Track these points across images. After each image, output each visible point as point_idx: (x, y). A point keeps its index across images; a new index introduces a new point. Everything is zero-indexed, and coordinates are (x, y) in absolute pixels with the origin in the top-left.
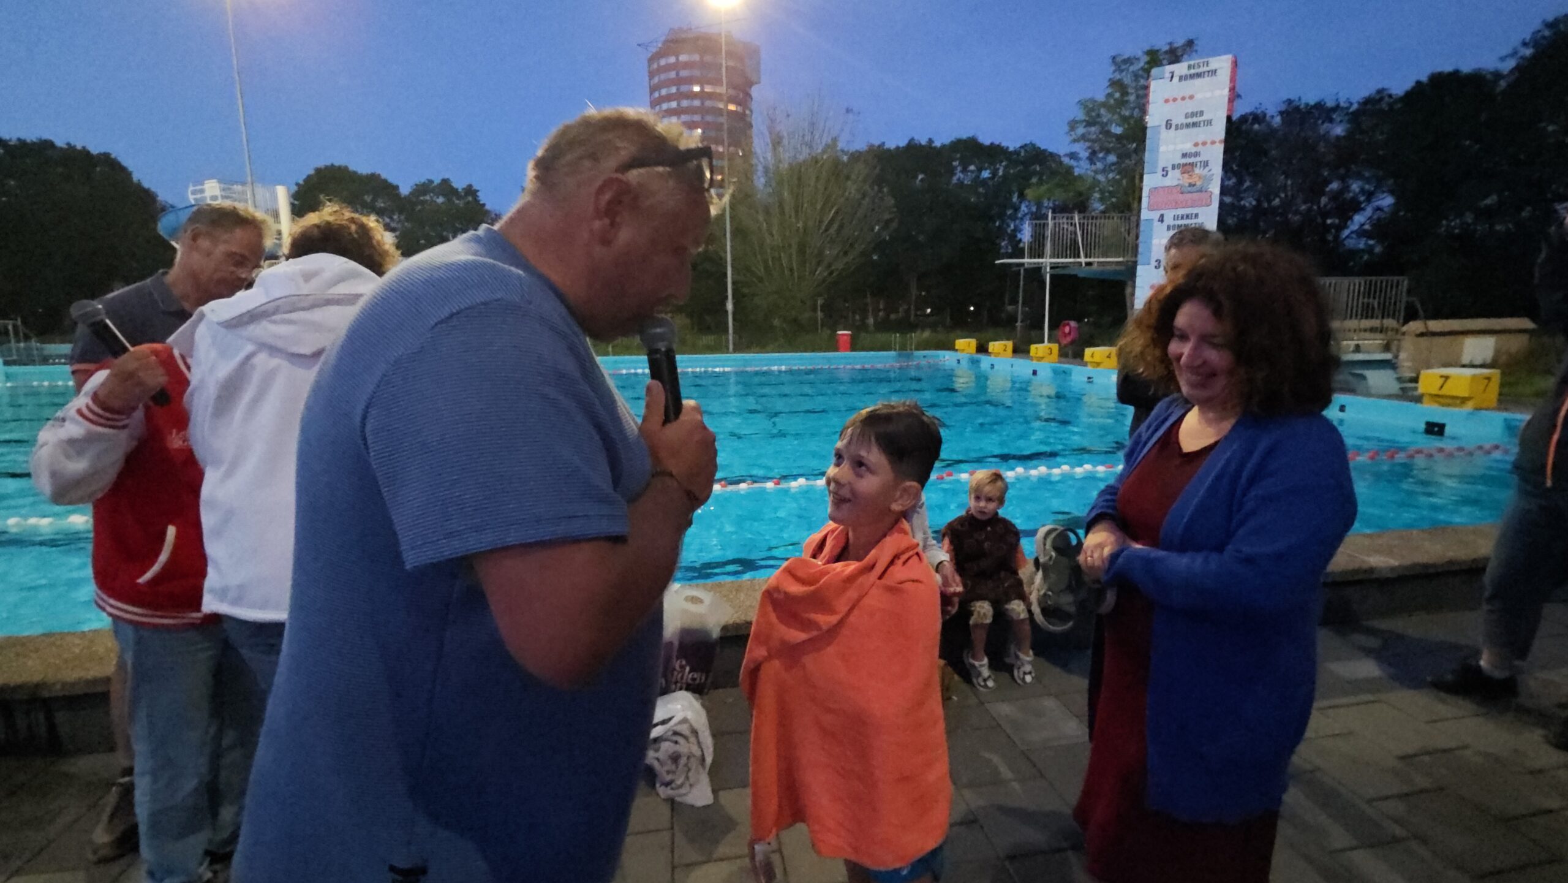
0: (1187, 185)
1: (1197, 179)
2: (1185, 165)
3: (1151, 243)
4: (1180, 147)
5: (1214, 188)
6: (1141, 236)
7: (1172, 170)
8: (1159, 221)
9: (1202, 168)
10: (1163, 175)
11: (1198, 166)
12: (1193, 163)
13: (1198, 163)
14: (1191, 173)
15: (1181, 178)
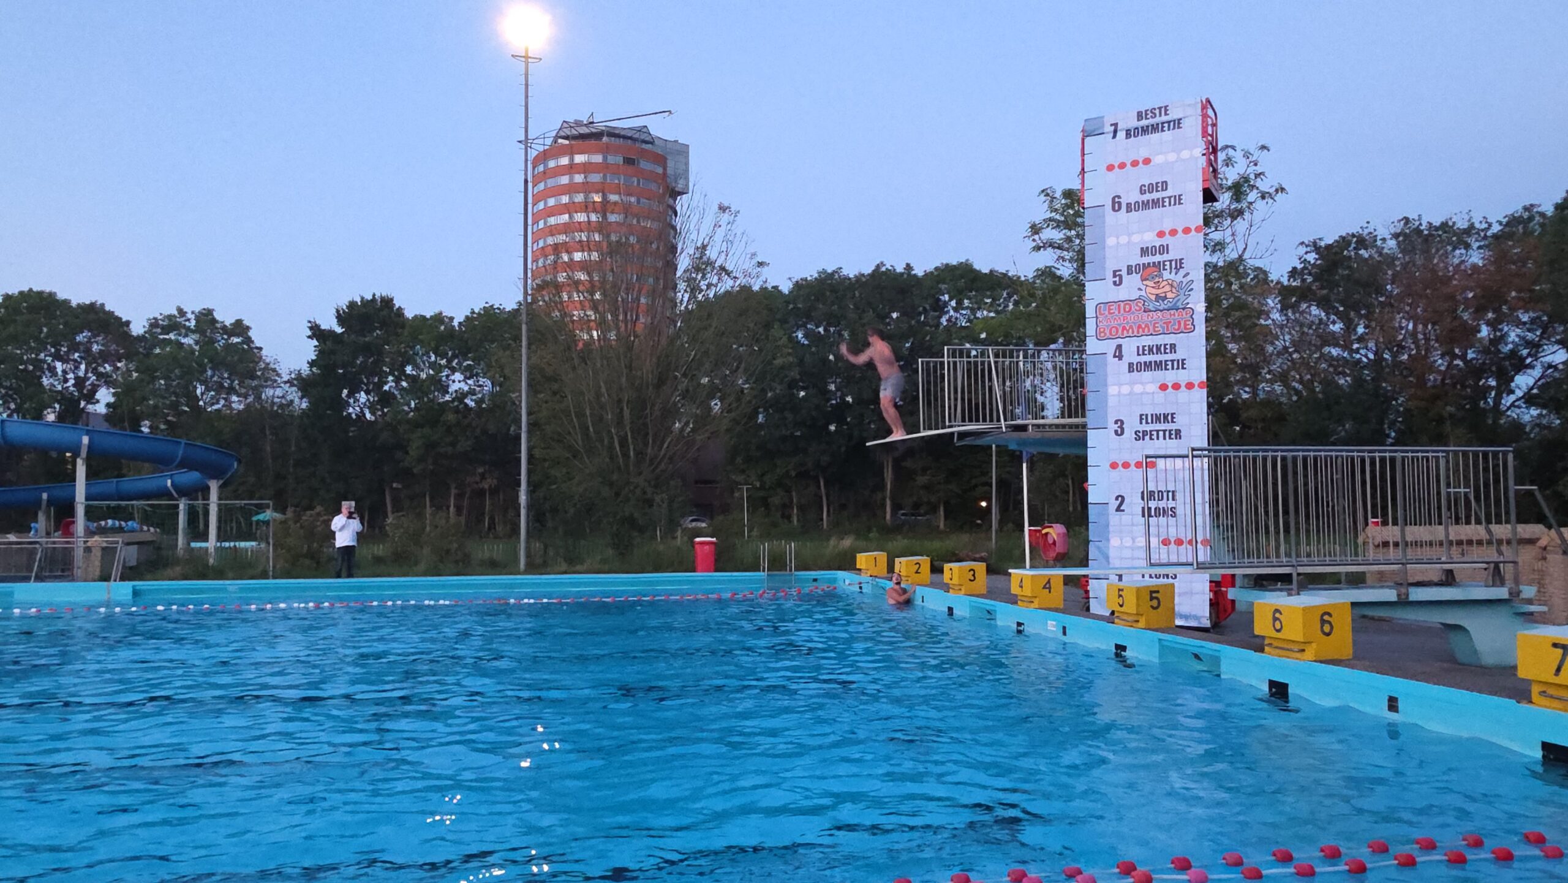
0: (1153, 297)
1: (1168, 288)
2: (1146, 266)
3: (1106, 393)
4: (1136, 238)
5: (1195, 303)
6: (1091, 382)
7: (1128, 274)
8: (1115, 356)
9: (1174, 271)
10: (1115, 283)
11: (1168, 267)
12: (1159, 262)
13: (1168, 263)
14: (1157, 280)
15: (1143, 288)
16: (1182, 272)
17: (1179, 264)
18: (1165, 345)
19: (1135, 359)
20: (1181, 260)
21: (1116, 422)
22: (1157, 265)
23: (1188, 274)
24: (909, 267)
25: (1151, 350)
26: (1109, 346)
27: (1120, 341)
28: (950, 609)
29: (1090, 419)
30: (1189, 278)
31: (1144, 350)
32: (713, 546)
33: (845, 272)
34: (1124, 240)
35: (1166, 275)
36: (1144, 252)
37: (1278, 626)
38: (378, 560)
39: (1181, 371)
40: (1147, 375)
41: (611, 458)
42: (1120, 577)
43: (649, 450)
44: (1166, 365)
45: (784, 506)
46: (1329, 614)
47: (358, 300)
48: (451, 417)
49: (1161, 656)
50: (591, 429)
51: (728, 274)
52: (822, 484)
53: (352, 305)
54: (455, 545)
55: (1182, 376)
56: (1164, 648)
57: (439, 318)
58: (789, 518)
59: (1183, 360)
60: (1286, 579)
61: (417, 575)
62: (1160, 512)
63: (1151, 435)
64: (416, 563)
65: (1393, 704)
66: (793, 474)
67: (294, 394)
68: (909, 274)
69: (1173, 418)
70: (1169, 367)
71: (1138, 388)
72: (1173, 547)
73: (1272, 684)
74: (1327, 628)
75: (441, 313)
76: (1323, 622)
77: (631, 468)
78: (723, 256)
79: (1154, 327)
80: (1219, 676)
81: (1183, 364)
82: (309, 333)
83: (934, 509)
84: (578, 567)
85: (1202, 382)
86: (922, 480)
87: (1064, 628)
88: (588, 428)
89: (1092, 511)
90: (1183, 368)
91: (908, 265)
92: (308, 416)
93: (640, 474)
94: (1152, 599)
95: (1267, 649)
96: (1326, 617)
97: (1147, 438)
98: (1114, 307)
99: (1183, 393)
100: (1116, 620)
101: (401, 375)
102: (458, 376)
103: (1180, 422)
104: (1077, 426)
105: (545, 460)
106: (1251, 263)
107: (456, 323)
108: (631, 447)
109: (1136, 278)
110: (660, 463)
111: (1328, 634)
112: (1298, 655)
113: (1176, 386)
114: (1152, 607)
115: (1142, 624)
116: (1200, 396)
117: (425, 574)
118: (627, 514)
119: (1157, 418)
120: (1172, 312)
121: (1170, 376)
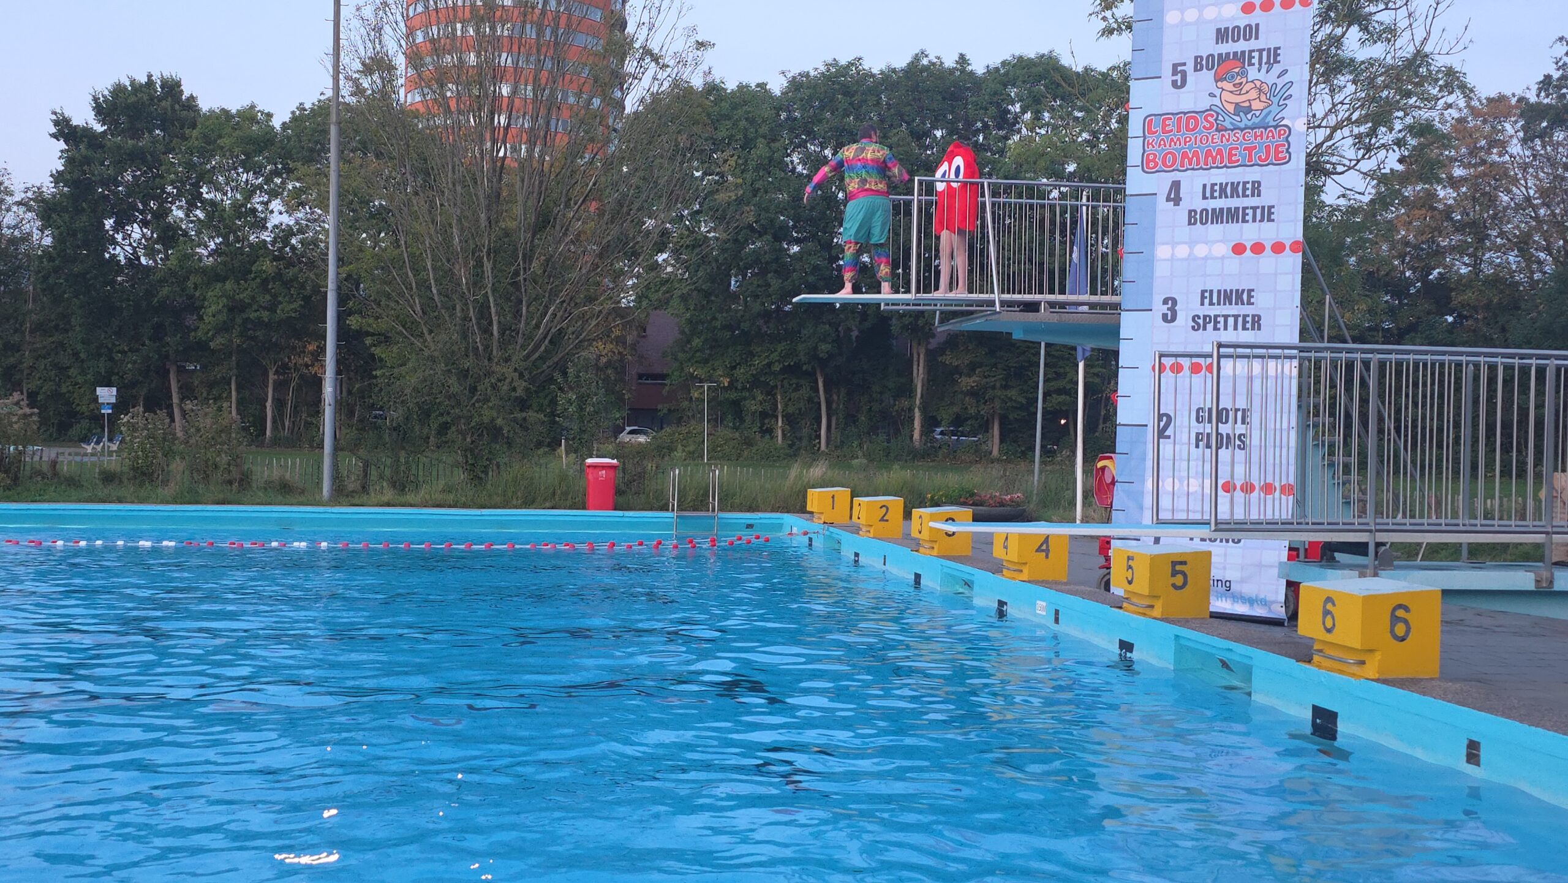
0: (1231, 108)
1: (1253, 94)
2: (1223, 58)
3: (1153, 255)
4: (1210, 13)
5: (1294, 119)
6: (1131, 238)
7: (1196, 70)
8: (1168, 199)
9: (1264, 67)
10: (1174, 84)
11: (1255, 61)
12: (1243, 52)
13: (1256, 54)
14: (1237, 81)
15: (1217, 92)
16: (1277, 69)
17: (1273, 56)
18: (1245, 183)
19: (1199, 204)
20: (1276, 49)
21: (1165, 302)
22: (1242, 59)
23: (1287, 71)
24: (963, 60)
25: (1223, 192)
26: (1160, 183)
27: (1176, 176)
28: (918, 577)
29: (1127, 296)
30: (1286, 78)
31: (1213, 191)
32: (611, 473)
33: (866, 65)
34: (1191, 15)
35: (1253, 73)
36: (1222, 35)
37: (1329, 625)
38: (108, 478)
39: (1266, 225)
40: (1215, 230)
41: (464, 336)
42: (1157, 540)
43: (522, 325)
44: (1245, 214)
45: (764, 415)
46: (1407, 609)
47: (128, 83)
48: (267, 266)
49: (1177, 662)
50: (435, 291)
51: (656, 59)
52: (821, 385)
53: (118, 90)
54: (224, 459)
55: (1267, 233)
56: (1181, 649)
57: (249, 115)
58: (769, 431)
59: (1271, 207)
60: (1359, 549)
61: (162, 502)
62: (1223, 441)
63: (1216, 322)
64: (165, 483)
65: (1473, 752)
66: (777, 368)
67: (31, 224)
68: (963, 71)
69: (1250, 297)
70: (1249, 218)
71: (1201, 250)
72: (1239, 495)
73: (1317, 711)
74: (1400, 630)
75: (253, 107)
76: (1395, 620)
77: (495, 352)
78: (644, 31)
79: (1230, 155)
80: (1249, 694)
81: (1270, 213)
82: (53, 130)
83: (986, 427)
84: (410, 498)
85: (1296, 243)
86: (967, 382)
87: (1057, 612)
88: (429, 288)
89: (1122, 435)
90: (1270, 220)
91: (962, 57)
92: (51, 259)
93: (507, 360)
94: (1174, 573)
95: (1316, 658)
96: (1400, 613)
97: (1210, 326)
98: (1171, 125)
99: (1268, 260)
100: (1125, 605)
101: (194, 200)
102: (276, 205)
103: (1262, 303)
104: (1103, 306)
105: (368, 334)
106: (1440, 62)
107: (276, 123)
108: (495, 318)
109: (1208, 76)
110: (537, 347)
111: (1403, 639)
112: (1355, 669)
113: (1258, 248)
114: (1175, 586)
115: (1157, 612)
116: (1291, 265)
117: (175, 501)
118: (486, 420)
119: (1227, 297)
120: (1258, 132)
121: (1250, 232)
